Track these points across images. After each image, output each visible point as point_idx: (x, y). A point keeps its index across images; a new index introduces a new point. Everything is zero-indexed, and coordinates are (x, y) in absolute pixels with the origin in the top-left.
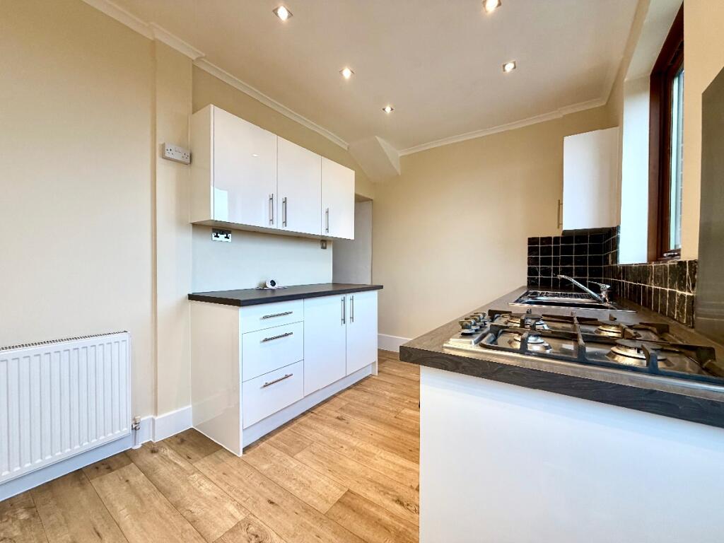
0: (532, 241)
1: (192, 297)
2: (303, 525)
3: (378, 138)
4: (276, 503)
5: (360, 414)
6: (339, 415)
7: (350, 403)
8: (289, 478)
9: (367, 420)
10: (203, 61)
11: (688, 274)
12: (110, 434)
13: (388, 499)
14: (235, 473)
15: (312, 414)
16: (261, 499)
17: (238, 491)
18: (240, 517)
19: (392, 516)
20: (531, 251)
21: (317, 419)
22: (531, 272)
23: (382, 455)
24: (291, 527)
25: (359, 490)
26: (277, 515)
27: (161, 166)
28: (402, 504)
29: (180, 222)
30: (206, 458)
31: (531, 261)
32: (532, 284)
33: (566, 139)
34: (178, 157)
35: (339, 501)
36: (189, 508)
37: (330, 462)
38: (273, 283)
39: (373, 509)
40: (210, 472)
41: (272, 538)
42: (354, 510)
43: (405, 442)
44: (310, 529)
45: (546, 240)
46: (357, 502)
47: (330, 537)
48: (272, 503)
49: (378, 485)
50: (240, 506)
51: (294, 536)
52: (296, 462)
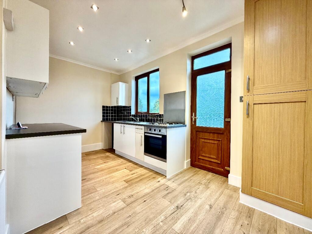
0: (103, 107)
8: (109, 191)
11: (162, 116)
13: (131, 175)
16: (115, 197)
17: (106, 204)
18: (120, 201)
19: (136, 176)
20: (103, 110)
22: (103, 116)
24: (130, 190)
25: (125, 179)
26: (124, 193)
28: (133, 174)
31: (103, 113)
32: (104, 120)
33: (120, 83)
35: (126, 183)
36: (105, 216)
39: (132, 178)
40: (85, 215)
41: (133, 193)
42: (131, 180)
43: (112, 170)
44: (133, 187)
45: (107, 107)
46: (129, 180)
47: (137, 184)
48: (118, 194)
49: (126, 176)
50: (114, 202)
51: (133, 190)
52: (102, 190)
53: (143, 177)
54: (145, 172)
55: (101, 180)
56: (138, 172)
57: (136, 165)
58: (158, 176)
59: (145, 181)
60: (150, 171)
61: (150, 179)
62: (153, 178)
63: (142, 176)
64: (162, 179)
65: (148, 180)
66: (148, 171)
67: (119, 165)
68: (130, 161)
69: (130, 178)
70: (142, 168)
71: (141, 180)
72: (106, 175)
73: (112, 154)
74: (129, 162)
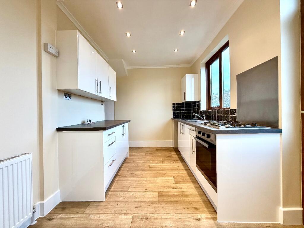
0: (174, 104)
1: (59, 130)
2: (155, 207)
3: (123, 60)
4: (139, 206)
5: (138, 170)
6: (130, 173)
7: (129, 168)
8: (134, 198)
9: (142, 171)
10: (61, 3)
11: (234, 111)
12: (22, 220)
13: (171, 189)
14: (110, 206)
15: (119, 176)
16: (132, 208)
17: (119, 211)
18: (131, 217)
19: (176, 192)
20: (174, 107)
21: (122, 177)
22: (174, 113)
23: (157, 179)
24: (152, 210)
25: (161, 190)
26: (144, 209)
27: (44, 55)
28: (175, 188)
29: (52, 88)
30: (88, 208)
31: (174, 110)
32: (174, 117)
33: (187, 75)
34: (53, 52)
35: (158, 196)
36: (105, 226)
37: (143, 187)
38: (90, 121)
39: (170, 193)
40: (97, 212)
41: (150, 215)
42: (165, 196)
43: (160, 173)
44: (158, 207)
45: (177, 104)
46: (164, 194)
47: (166, 205)
48: (137, 207)
49: (165, 187)
50: (126, 214)
51: (156, 211)
52: (131, 192)
53: (183, 199)
54: (191, 193)
55: (141, 180)
56: (184, 188)
57: (190, 176)
58: (206, 210)
59: (180, 206)
60: (199, 194)
61: (189, 206)
62: (195, 208)
63: (183, 196)
64: (207, 218)
65: (185, 206)
66: (197, 193)
67: (171, 170)
68: (187, 168)
69: (167, 192)
70: (192, 185)
71: (177, 201)
72: (150, 177)
73: (177, 154)
74: (186, 170)
